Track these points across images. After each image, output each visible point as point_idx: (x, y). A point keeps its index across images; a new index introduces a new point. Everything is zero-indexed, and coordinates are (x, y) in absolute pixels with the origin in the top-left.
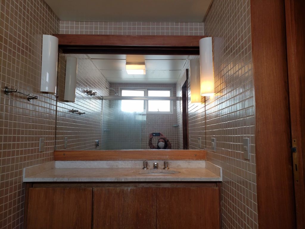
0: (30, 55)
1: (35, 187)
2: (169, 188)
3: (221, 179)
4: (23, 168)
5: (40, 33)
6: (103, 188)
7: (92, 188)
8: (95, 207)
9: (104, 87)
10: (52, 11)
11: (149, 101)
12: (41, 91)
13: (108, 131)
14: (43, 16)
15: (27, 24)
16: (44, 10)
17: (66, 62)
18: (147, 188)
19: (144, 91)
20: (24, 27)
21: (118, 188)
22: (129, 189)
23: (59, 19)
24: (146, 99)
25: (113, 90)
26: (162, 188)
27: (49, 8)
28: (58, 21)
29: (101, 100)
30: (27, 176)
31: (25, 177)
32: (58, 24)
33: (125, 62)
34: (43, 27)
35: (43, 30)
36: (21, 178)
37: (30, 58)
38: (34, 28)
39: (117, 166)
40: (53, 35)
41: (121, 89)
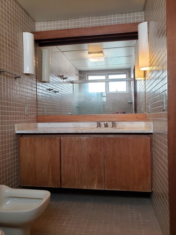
0: (14, 47)
1: (23, 137)
2: (112, 138)
3: (152, 132)
4: (15, 124)
5: (21, 32)
6: (67, 138)
7: (59, 138)
8: (62, 150)
9: (74, 74)
10: (28, 15)
11: (109, 82)
12: (24, 73)
13: (79, 107)
14: (22, 18)
15: (11, 25)
16: (22, 14)
17: (42, 53)
18: (98, 138)
19: (106, 76)
20: (8, 27)
21: (77, 138)
22: (85, 138)
23: (34, 21)
24: (107, 81)
25: (82, 77)
26: (108, 138)
27: (27, 13)
28: (34, 22)
29: (72, 84)
30: (18, 130)
31: (17, 130)
32: (34, 24)
33: (87, 52)
34: (23, 27)
35: (23, 29)
36: (14, 131)
37: (14, 49)
38: (16, 27)
39: (79, 126)
40: (31, 33)
41: (88, 75)
